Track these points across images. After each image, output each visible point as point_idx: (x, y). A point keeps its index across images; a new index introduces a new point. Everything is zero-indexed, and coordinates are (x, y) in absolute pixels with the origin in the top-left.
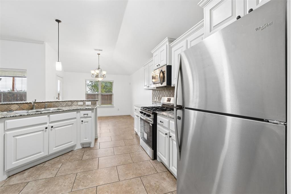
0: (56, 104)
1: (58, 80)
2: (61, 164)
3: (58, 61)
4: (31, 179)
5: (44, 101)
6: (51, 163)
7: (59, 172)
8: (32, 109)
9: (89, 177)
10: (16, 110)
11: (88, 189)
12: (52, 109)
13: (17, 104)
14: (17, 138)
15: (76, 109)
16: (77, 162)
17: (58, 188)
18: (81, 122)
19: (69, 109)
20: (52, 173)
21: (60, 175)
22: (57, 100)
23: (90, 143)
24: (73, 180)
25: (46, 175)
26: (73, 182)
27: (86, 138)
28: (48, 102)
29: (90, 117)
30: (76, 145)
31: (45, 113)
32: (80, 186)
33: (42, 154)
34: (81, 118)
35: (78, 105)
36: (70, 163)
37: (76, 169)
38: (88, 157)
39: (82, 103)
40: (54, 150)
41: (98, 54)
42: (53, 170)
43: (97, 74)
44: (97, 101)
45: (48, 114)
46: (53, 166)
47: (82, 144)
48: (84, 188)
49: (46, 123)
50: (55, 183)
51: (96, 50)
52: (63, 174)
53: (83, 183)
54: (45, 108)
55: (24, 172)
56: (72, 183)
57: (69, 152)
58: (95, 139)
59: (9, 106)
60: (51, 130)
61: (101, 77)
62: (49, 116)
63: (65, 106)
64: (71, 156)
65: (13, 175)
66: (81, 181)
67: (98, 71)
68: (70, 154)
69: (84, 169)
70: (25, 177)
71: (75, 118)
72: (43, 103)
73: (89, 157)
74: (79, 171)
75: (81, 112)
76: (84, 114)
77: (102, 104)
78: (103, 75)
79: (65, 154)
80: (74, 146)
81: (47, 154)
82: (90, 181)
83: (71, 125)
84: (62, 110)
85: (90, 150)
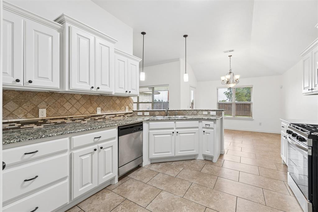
0: (184, 112)
1: (192, 91)
2: (183, 168)
3: (186, 73)
4: (160, 171)
5: (174, 110)
6: (176, 164)
7: (179, 174)
8: (167, 115)
9: (201, 192)
10: (158, 116)
11: (197, 204)
12: (180, 116)
13: (158, 111)
14: (155, 136)
15: (198, 119)
16: (195, 172)
17: (174, 188)
18: (203, 132)
19: (191, 118)
20: (174, 173)
21: (179, 177)
22: (191, 109)
23: (212, 157)
24: (187, 188)
25: (170, 173)
26: (187, 189)
27: (208, 151)
28: (177, 110)
29: (212, 128)
30: (198, 154)
31: (172, 120)
32: (191, 197)
33: (170, 154)
34: (203, 128)
35: (202, 114)
36: (190, 171)
37: (193, 178)
38: (206, 171)
39: (206, 113)
40: (179, 153)
41: (229, 56)
42: (176, 171)
43: (227, 80)
44: (223, 112)
45: (175, 121)
46: (177, 167)
47: (205, 156)
48: (193, 201)
49: (173, 129)
50: (174, 183)
51: (225, 52)
52: (181, 178)
53: (195, 195)
54: (175, 115)
55: (159, 164)
56: (185, 189)
57: (191, 159)
58: (221, 154)
59: (154, 112)
60: (177, 135)
61: (233, 83)
62: (175, 123)
63: (192, 115)
64: (192, 164)
65: (154, 163)
66: (193, 192)
67: (228, 77)
68: (192, 162)
69: (200, 182)
70: (159, 167)
71: (198, 127)
72: (174, 112)
73: (208, 171)
74: (194, 181)
75: (203, 121)
76: (206, 125)
77: (236, 115)
78: (236, 81)
79: (188, 160)
80: (196, 155)
81: (173, 155)
82: (201, 198)
83: (193, 134)
84: (186, 118)
85: (211, 164)
